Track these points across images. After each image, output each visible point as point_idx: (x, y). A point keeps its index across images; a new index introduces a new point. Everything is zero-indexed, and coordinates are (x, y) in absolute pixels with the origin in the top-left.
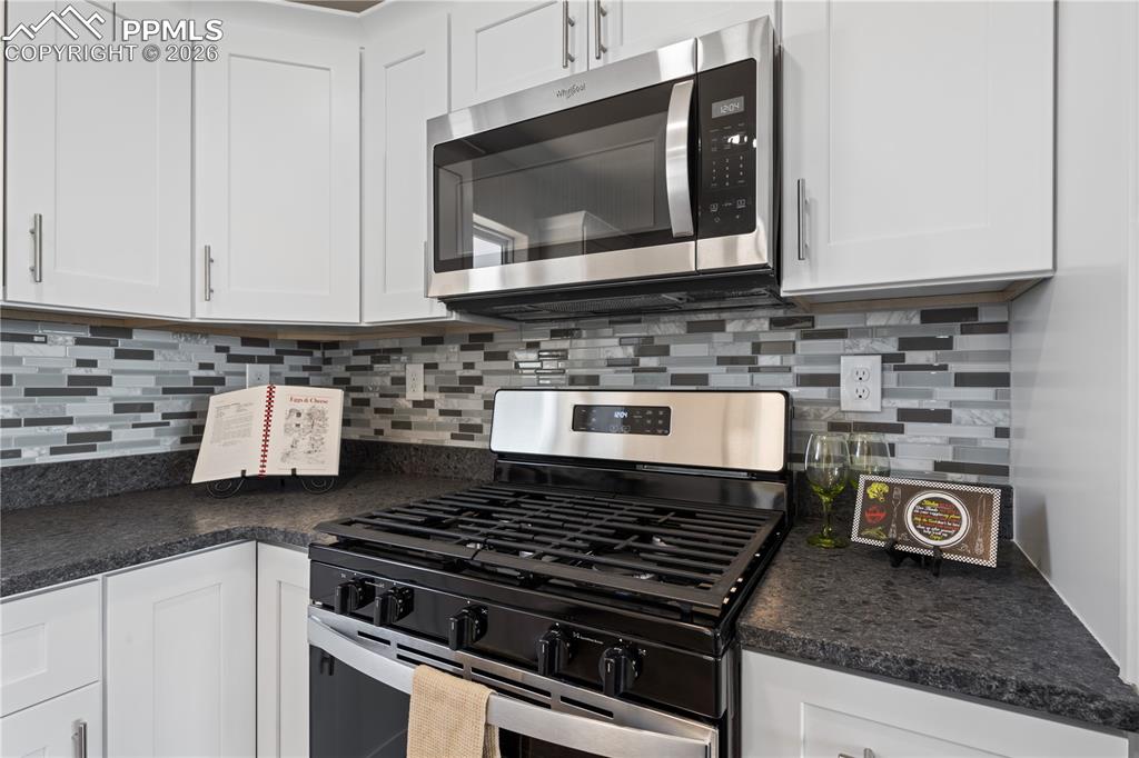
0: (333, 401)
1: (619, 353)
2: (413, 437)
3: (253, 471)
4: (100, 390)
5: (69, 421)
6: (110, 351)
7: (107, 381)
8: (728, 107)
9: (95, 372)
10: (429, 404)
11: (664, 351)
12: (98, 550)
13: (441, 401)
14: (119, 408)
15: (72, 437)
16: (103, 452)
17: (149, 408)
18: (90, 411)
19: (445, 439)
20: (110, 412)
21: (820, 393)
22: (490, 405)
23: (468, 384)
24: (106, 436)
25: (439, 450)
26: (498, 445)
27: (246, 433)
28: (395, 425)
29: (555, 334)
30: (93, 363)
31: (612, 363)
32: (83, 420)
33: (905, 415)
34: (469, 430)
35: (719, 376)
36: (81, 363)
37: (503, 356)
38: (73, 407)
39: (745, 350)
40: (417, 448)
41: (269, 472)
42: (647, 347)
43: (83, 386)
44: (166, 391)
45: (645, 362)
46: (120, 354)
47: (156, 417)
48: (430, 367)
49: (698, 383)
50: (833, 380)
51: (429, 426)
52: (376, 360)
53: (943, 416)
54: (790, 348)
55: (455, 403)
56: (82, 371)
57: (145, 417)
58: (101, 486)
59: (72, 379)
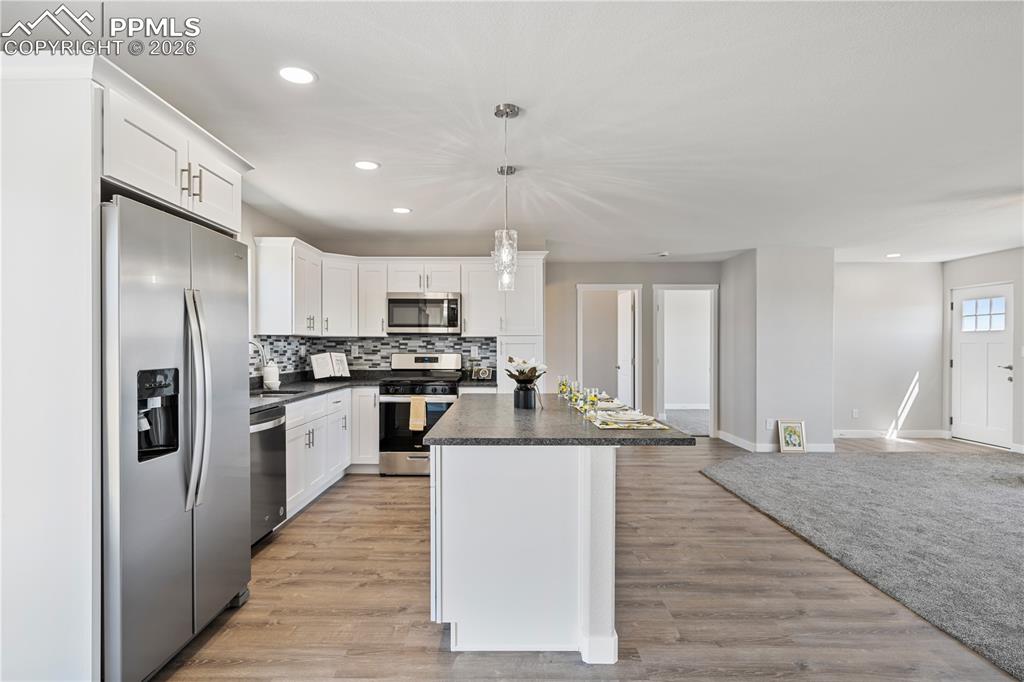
0: (344, 357)
1: (422, 344)
8: (453, 306)
10: (361, 358)
13: (365, 357)
19: (367, 368)
21: (467, 354)
23: (375, 352)
25: (365, 371)
29: (404, 339)
31: (420, 347)
33: (482, 358)
35: (447, 350)
37: (388, 344)
39: (452, 344)
40: (357, 371)
42: (429, 343)
45: (429, 347)
48: (360, 347)
49: (442, 352)
50: (469, 351)
51: (361, 364)
52: (338, 344)
53: (488, 358)
54: (461, 344)
55: (370, 357)
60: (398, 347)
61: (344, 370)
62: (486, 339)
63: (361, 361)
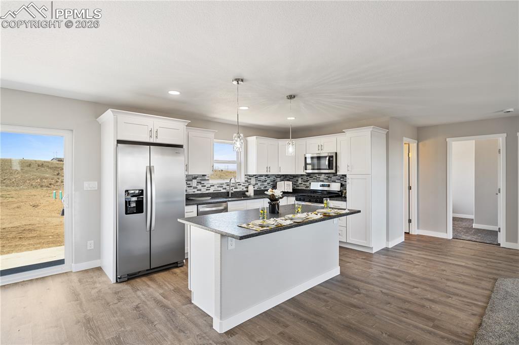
0: (291, 183)
2: (300, 188)
6: (267, 178)
8: (331, 159)
11: (331, 178)
13: (303, 183)
19: (304, 188)
22: (310, 184)
23: (307, 181)
25: (303, 190)
26: (311, 188)
27: (282, 187)
28: (297, 186)
29: (319, 175)
31: (325, 179)
34: (307, 187)
35: (337, 181)
37: (312, 178)
42: (329, 177)
45: (329, 179)
48: (302, 179)
49: (335, 182)
51: (302, 187)
55: (305, 183)
60: (316, 179)
61: (290, 188)
62: (343, 175)
63: (302, 185)
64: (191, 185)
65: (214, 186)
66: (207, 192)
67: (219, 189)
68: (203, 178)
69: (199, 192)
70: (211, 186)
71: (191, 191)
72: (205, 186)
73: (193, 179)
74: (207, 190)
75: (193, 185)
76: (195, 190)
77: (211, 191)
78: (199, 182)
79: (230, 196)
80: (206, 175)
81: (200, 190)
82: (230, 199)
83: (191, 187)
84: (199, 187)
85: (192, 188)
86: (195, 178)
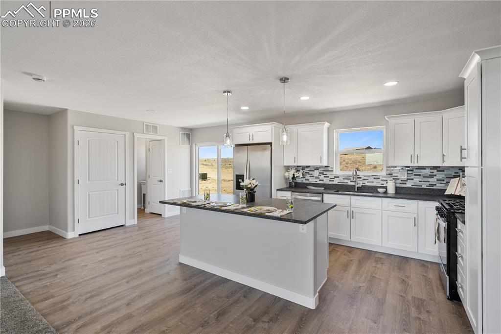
3: (453, 193)
4: (434, 177)
5: (429, 182)
6: (436, 170)
7: (435, 176)
9: (433, 174)
12: (418, 198)
14: (437, 180)
15: (430, 184)
16: (435, 187)
17: (444, 181)
18: (433, 180)
20: (436, 181)
24: (435, 185)
30: (433, 173)
32: (431, 182)
36: (431, 173)
38: (430, 180)
41: (455, 194)
43: (432, 176)
44: (447, 178)
46: (438, 171)
47: (445, 182)
56: (431, 174)
57: (443, 182)
58: (434, 193)
59: (430, 175)
64: (313, 175)
65: (338, 177)
66: (330, 183)
67: (346, 181)
68: (326, 169)
69: (321, 182)
70: (335, 177)
71: (313, 180)
72: (328, 177)
73: (315, 169)
74: (330, 181)
75: (315, 176)
76: (318, 180)
77: (336, 182)
78: (322, 173)
79: (356, 190)
80: (329, 167)
81: (323, 180)
82: (356, 193)
83: (313, 176)
84: (322, 177)
85: (314, 178)
86: (317, 169)
